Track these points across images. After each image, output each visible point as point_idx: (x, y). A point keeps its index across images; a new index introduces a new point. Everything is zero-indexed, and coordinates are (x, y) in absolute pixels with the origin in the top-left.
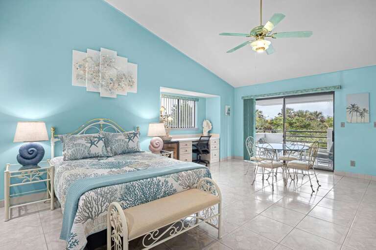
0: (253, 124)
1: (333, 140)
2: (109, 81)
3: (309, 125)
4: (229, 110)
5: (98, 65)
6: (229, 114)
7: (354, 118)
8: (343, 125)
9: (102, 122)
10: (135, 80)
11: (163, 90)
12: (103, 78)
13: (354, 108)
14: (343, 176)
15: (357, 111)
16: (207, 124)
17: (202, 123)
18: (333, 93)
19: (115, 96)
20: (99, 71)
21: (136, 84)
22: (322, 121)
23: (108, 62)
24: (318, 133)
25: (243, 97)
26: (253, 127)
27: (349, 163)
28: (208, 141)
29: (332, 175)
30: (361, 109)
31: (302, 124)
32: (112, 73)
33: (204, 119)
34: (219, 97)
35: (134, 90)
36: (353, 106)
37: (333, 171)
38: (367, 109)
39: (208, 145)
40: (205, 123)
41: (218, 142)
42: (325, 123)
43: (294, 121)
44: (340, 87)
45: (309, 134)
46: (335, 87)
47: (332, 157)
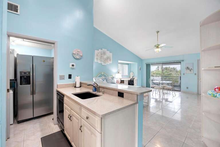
0: (150, 74)
1: (181, 80)
2: (105, 60)
3: (171, 74)
4: (140, 68)
5: (102, 54)
6: (140, 70)
7: (188, 72)
8: (184, 74)
9: (103, 74)
10: (111, 59)
11: (119, 61)
12: (103, 59)
13: (188, 68)
14: (184, 92)
15: (189, 69)
16: (132, 74)
17: (130, 73)
18: (180, 62)
19: (106, 65)
20: (102, 56)
21: (112, 60)
22: (177, 72)
23: (104, 53)
24: (175, 77)
25: (146, 63)
26: (150, 75)
27: (186, 88)
28: (133, 80)
29: (180, 92)
30: (190, 68)
31: (168, 73)
32: (105, 57)
33: (131, 72)
34: (137, 63)
35: (111, 62)
36: (187, 67)
37: (180, 91)
38: (192, 69)
39: (133, 82)
40: (131, 73)
41: (136, 80)
42: (178, 73)
43: (164, 72)
44: (183, 61)
45: (171, 77)
46: (181, 61)
47: (180, 86)
